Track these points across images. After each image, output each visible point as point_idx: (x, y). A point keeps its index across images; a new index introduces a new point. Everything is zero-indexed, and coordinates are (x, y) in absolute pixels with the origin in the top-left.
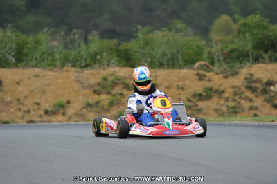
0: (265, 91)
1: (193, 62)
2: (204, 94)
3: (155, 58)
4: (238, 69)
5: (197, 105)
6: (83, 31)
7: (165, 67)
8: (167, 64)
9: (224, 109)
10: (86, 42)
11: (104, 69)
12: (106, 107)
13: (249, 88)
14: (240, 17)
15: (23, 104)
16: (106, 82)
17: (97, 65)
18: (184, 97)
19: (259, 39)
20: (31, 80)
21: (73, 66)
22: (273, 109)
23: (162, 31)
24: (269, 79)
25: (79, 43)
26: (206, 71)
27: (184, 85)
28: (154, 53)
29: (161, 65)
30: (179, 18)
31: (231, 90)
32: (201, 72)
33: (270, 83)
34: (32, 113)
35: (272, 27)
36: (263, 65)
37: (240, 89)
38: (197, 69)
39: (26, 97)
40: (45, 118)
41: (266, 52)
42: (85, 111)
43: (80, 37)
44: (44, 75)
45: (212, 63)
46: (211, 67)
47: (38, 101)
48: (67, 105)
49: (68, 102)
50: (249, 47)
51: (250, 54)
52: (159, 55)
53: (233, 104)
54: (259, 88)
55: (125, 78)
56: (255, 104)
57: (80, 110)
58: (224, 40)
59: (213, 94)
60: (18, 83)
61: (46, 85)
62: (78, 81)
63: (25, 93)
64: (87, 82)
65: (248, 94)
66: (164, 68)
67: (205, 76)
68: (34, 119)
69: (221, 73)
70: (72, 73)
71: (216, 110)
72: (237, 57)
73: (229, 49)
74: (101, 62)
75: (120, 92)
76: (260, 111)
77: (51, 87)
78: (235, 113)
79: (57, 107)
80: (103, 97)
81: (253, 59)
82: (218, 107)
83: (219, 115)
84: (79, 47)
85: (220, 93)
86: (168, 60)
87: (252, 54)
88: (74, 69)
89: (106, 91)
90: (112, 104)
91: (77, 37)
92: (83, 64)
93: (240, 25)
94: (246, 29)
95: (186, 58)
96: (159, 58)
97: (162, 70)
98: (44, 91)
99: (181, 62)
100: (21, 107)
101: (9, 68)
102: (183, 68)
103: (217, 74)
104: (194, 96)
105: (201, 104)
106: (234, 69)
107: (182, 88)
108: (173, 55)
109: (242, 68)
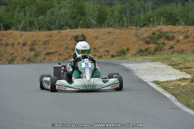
11: (155, 27)
12: (152, 52)
15: (98, 52)
28: (188, 15)
39: (100, 47)
44: (114, 32)
47: (108, 49)
48: (126, 52)
49: (128, 50)
55: (167, 32)
60: (96, 38)
61: (114, 38)
63: (100, 44)
70: (133, 30)
75: (162, 42)
77: (118, 40)
79: (120, 53)
80: (152, 45)
88: (135, 28)
89: (153, 41)
90: (156, 50)
92: (142, 24)
98: (113, 43)
100: (96, 53)
101: (92, 28)
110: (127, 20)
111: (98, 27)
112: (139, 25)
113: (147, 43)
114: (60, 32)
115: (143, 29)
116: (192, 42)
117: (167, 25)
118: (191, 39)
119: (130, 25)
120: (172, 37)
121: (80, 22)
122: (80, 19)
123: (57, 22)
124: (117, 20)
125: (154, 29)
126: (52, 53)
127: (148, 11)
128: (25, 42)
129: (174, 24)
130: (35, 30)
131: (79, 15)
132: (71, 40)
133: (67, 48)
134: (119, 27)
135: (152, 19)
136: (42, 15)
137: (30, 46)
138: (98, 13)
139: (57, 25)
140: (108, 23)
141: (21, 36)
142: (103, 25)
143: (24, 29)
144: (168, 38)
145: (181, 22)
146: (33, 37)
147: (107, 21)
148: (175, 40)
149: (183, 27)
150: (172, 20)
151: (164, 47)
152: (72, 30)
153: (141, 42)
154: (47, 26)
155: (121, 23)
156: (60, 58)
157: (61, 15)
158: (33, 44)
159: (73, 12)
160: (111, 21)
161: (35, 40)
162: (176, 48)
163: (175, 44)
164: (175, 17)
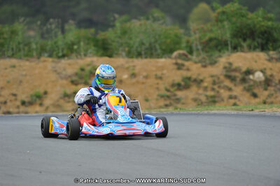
0: (244, 80)
1: (171, 51)
2: (183, 83)
3: (132, 47)
4: (217, 58)
5: (175, 95)
6: (60, 20)
7: (143, 56)
8: (145, 53)
9: (203, 99)
10: (63, 31)
13: (228, 77)
14: (218, 5)
16: (83, 73)
17: (74, 55)
18: (162, 87)
19: (237, 27)
20: (7, 71)
21: (50, 56)
22: (252, 98)
23: (140, 20)
24: (248, 68)
25: (56, 33)
26: (184, 60)
27: (163, 74)
29: (139, 55)
30: (157, 6)
31: (210, 79)
32: (180, 61)
33: (249, 72)
34: (9, 104)
35: (251, 15)
36: (243, 54)
37: (219, 78)
38: (176, 58)
40: (22, 109)
41: (245, 40)
42: (62, 102)
43: (57, 27)
45: (191, 52)
46: (190, 56)
50: (228, 36)
51: (229, 43)
52: (137, 44)
53: (212, 93)
54: (238, 77)
56: (234, 93)
57: (58, 101)
58: (202, 28)
59: (191, 83)
62: (56, 71)
64: (64, 73)
65: (227, 83)
66: (142, 58)
67: (183, 65)
68: (11, 110)
69: (200, 62)
71: (195, 100)
72: (215, 46)
73: (207, 38)
74: (78, 52)
76: (239, 100)
78: (214, 102)
81: (231, 47)
82: (197, 96)
83: (199, 105)
84: (56, 36)
85: (198, 82)
86: (147, 49)
87: (231, 43)
91: (53, 26)
93: (218, 14)
94: (225, 17)
95: (164, 47)
96: (137, 47)
97: (140, 59)
99: (159, 51)
102: (162, 58)
103: (196, 63)
104: (173, 85)
105: (180, 94)
106: (213, 57)
107: (161, 78)
108: (150, 44)
109: (220, 56)
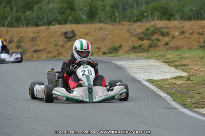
110: (119, 15)
111: (88, 23)
112: (132, 21)
113: (140, 39)
114: (48, 29)
115: (136, 24)
116: (189, 38)
117: (161, 20)
118: (187, 35)
119: (122, 21)
120: (167, 33)
121: (70, 18)
122: (70, 14)
123: (45, 17)
124: (109, 15)
125: (148, 25)
126: (40, 51)
127: (141, 5)
128: (11, 39)
129: (169, 19)
130: (22, 26)
131: (69, 10)
132: (60, 36)
133: (56, 45)
134: (111, 23)
135: (145, 14)
136: (30, 10)
137: (17, 42)
138: (88, 7)
139: (45, 21)
140: (100, 18)
141: (7, 32)
142: (94, 20)
143: (11, 25)
144: (163, 34)
145: (176, 17)
146: (19, 34)
147: (98, 16)
148: (170, 36)
149: (179, 22)
150: (167, 14)
151: (159, 44)
152: (61, 26)
153: (134, 38)
154: (35, 22)
155: (112, 19)
156: (49, 56)
157: (50, 11)
158: (20, 41)
159: (62, 7)
160: (102, 16)
161: (21, 37)
162: (171, 44)
163: (170, 41)
164: (170, 12)
